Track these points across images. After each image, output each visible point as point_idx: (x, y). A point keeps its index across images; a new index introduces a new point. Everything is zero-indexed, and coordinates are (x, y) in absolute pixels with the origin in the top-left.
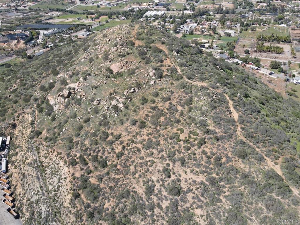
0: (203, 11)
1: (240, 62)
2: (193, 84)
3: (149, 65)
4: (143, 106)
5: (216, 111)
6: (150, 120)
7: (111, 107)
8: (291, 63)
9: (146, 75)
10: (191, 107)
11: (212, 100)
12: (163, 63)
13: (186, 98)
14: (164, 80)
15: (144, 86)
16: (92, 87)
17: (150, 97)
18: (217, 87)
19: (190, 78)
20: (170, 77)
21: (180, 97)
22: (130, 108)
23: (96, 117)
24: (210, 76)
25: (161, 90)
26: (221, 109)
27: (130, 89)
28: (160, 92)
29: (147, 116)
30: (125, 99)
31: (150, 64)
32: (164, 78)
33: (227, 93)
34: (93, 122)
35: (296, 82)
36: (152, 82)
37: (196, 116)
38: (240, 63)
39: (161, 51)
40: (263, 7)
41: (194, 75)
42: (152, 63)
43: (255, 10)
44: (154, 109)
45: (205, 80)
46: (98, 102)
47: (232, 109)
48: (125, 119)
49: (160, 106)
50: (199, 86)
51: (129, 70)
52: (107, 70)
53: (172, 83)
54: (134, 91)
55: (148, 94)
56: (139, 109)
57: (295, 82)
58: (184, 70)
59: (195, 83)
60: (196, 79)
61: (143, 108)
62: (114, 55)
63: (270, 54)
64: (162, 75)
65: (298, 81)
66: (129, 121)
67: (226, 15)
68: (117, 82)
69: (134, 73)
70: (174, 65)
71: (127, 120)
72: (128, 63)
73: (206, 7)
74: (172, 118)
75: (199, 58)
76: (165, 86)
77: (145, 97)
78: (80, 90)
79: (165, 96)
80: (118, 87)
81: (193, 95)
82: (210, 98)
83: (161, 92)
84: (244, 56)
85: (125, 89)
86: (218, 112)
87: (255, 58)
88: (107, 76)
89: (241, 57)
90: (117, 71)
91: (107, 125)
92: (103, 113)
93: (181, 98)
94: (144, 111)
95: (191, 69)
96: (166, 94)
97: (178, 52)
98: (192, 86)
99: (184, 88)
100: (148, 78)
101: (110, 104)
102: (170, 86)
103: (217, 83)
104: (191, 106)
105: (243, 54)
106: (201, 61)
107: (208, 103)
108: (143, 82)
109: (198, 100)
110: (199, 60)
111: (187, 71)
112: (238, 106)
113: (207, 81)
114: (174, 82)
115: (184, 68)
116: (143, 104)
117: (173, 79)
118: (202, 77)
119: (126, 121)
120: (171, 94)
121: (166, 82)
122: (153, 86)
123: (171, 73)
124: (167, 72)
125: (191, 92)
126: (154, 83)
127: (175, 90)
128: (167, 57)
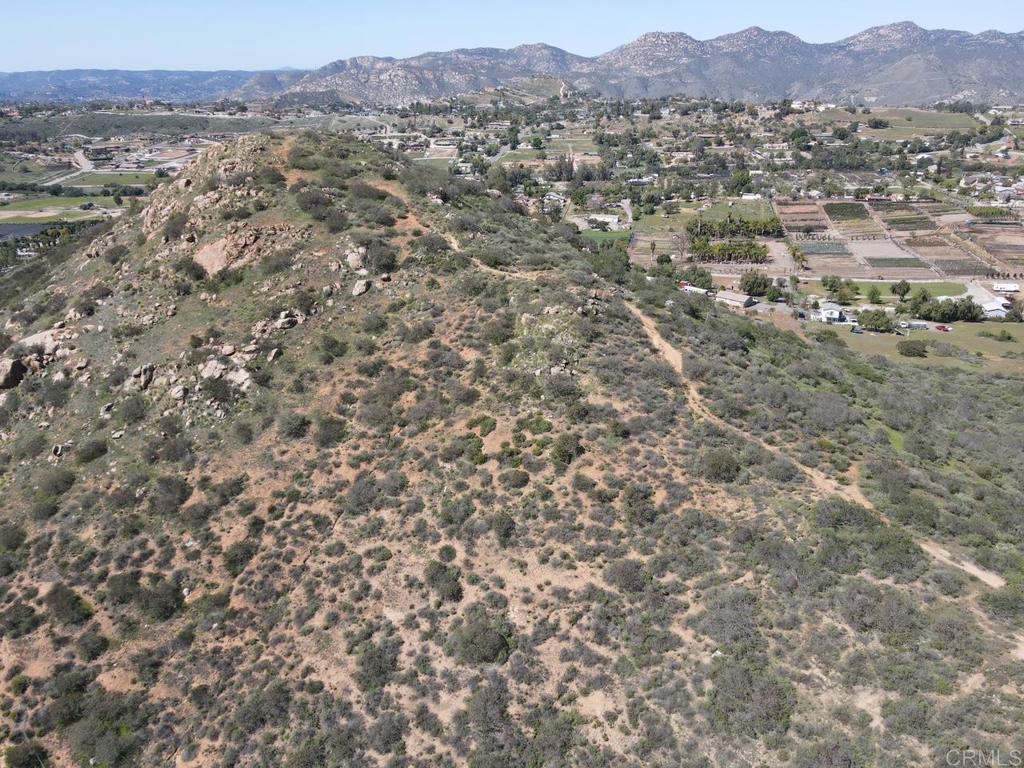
2: (507, 278)
3: (345, 236)
4: (327, 369)
5: (602, 346)
6: (358, 411)
7: (197, 388)
8: (798, 282)
9: (334, 267)
10: (510, 344)
11: (584, 314)
12: (395, 227)
13: (490, 321)
14: (402, 277)
15: (330, 303)
16: (117, 334)
17: (353, 335)
18: (595, 283)
19: (495, 265)
20: (424, 266)
21: (467, 321)
22: (276, 381)
23: (134, 434)
25: (394, 308)
26: (619, 339)
27: (275, 317)
28: (390, 315)
29: (348, 399)
30: (257, 351)
31: (347, 232)
32: (402, 271)
33: (630, 300)
34: (120, 453)
36: (358, 287)
37: (535, 366)
39: (383, 196)
40: (686, 162)
41: (510, 255)
42: (355, 229)
43: (665, 169)
44: (372, 371)
45: (549, 265)
46: (143, 379)
47: (657, 340)
48: (256, 421)
49: (396, 358)
50: (531, 283)
51: (266, 259)
52: (178, 268)
53: (432, 284)
54: (289, 322)
55: (346, 326)
56: (313, 379)
57: (824, 320)
58: (470, 241)
59: (516, 275)
61: (331, 375)
62: (207, 216)
63: (732, 264)
64: (394, 260)
65: (832, 313)
66: (276, 427)
68: (223, 304)
69: (288, 265)
70: (436, 229)
71: (268, 423)
72: (263, 237)
73: (522, 166)
74: (444, 392)
76: (408, 295)
77: (337, 337)
78: (67, 351)
79: (410, 326)
80: (226, 318)
81: (514, 310)
82: (576, 308)
83: (397, 316)
85: (253, 320)
86: (610, 347)
87: (694, 269)
88: (178, 288)
90: (220, 268)
91: (183, 454)
92: (166, 413)
93: (472, 322)
94: (334, 385)
96: (413, 318)
97: (445, 198)
98: (509, 282)
99: (477, 294)
100: (341, 276)
101: (193, 378)
102: (426, 292)
103: (590, 273)
104: (513, 341)
107: (572, 323)
108: (325, 289)
109: (532, 321)
112: (676, 331)
113: (556, 268)
114: (440, 280)
115: (471, 236)
116: (328, 361)
117: (434, 271)
118: (537, 257)
119: (264, 428)
120: (434, 316)
121: (410, 283)
122: (364, 298)
123: (425, 253)
124: (411, 250)
125: (506, 301)
126: (367, 290)
127: (446, 304)
128: (408, 212)
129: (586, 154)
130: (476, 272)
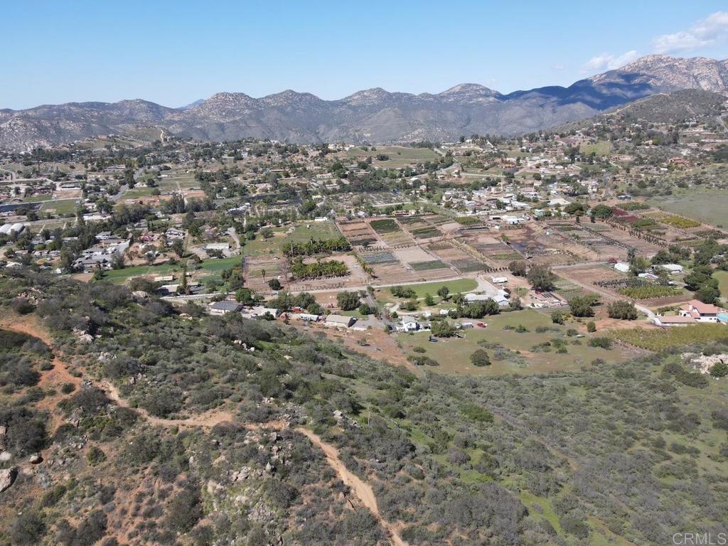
0: (135, 211)
1: (273, 312)
2: (181, 429)
5: (299, 508)
8: (373, 290)
10: (202, 529)
11: (274, 470)
12: (40, 384)
13: (172, 496)
14: (56, 452)
18: (270, 413)
19: (164, 413)
20: (82, 432)
21: (145, 501)
24: (229, 381)
25: (52, 500)
26: (314, 490)
28: (47, 510)
32: (56, 446)
33: (304, 423)
35: (410, 329)
38: (274, 315)
39: (21, 340)
40: (267, 191)
41: (178, 395)
43: (253, 198)
45: (219, 400)
47: (344, 475)
50: (208, 432)
53: (96, 455)
57: (407, 330)
58: (131, 387)
59: (189, 422)
60: (189, 405)
64: (43, 434)
65: (411, 325)
67: (196, 213)
70: (90, 377)
73: (141, 203)
75: (174, 330)
76: (67, 477)
79: (75, 522)
81: (196, 473)
82: (264, 465)
83: (56, 510)
84: (273, 295)
86: (309, 507)
87: (303, 296)
89: (268, 298)
93: (152, 502)
95: (160, 376)
96: (77, 510)
97: (92, 328)
98: (183, 436)
99: (151, 459)
102: (89, 470)
103: (261, 400)
104: (203, 523)
105: (268, 291)
106: (183, 338)
107: (265, 488)
109: (221, 492)
110: (174, 335)
111: (146, 389)
112: (356, 454)
113: (228, 401)
114: (104, 448)
115: (132, 380)
117: (95, 437)
118: (206, 392)
120: (104, 503)
121: (68, 460)
122: (10, 493)
123: (81, 415)
124: (64, 414)
125: (185, 462)
126: (12, 482)
127: (116, 481)
128: (53, 357)
129: (191, 189)
130: (145, 429)
